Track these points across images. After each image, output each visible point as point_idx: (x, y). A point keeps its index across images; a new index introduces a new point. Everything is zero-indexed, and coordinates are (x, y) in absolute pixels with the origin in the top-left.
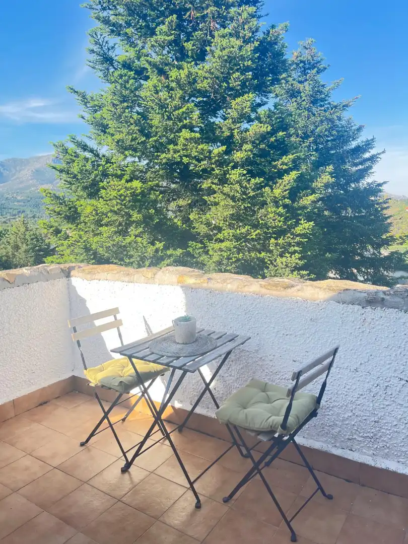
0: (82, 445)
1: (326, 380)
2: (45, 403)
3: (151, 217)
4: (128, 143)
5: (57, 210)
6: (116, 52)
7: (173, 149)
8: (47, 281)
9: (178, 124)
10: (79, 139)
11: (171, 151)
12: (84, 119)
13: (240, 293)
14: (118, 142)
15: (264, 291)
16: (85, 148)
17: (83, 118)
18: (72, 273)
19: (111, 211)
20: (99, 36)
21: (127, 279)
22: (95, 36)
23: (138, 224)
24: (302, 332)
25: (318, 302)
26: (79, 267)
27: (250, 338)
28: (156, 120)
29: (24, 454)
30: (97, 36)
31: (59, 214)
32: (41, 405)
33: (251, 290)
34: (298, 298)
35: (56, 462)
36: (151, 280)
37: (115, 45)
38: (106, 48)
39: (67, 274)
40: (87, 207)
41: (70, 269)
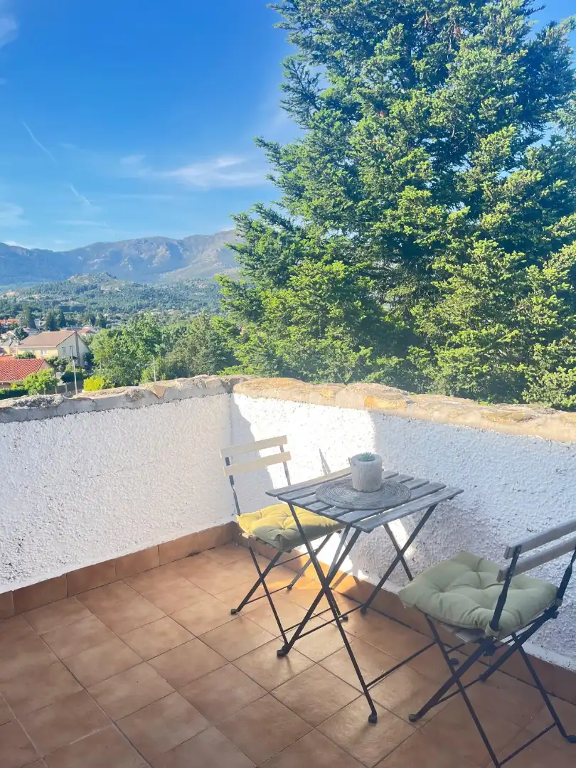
0: (234, 612)
1: (571, 564)
2: (197, 553)
3: (356, 313)
4: (330, 209)
5: (236, 303)
6: (319, 86)
7: (391, 215)
8: (204, 396)
9: (400, 179)
10: (267, 207)
11: (389, 218)
12: (275, 181)
13: (451, 425)
14: (315, 210)
15: (485, 423)
16: (274, 218)
17: (272, 179)
18: (235, 388)
19: (302, 304)
20: (297, 66)
21: (300, 397)
22: (291, 66)
23: (338, 321)
24: (541, 488)
25: (568, 444)
26: (245, 380)
27: (462, 491)
28: (368, 175)
29: (163, 614)
30: (294, 66)
31: (238, 309)
32: (191, 555)
33: (467, 421)
34: (537, 436)
35: (199, 631)
36: (330, 401)
37: (318, 75)
38: (306, 81)
39: (229, 388)
40: (273, 299)
41: (234, 382)
